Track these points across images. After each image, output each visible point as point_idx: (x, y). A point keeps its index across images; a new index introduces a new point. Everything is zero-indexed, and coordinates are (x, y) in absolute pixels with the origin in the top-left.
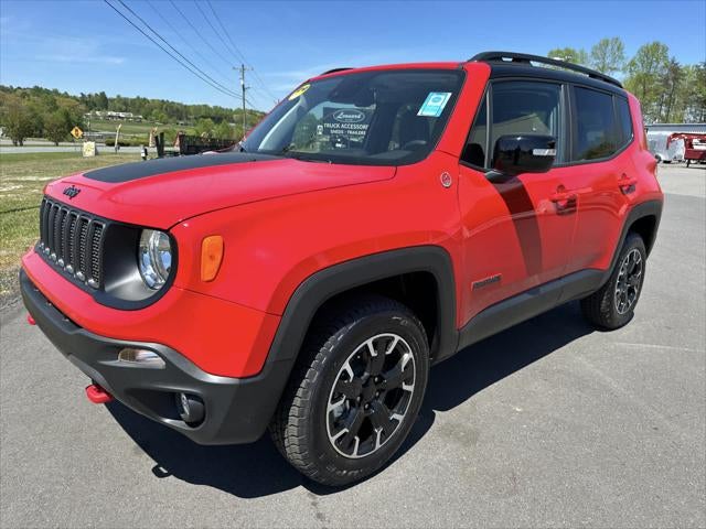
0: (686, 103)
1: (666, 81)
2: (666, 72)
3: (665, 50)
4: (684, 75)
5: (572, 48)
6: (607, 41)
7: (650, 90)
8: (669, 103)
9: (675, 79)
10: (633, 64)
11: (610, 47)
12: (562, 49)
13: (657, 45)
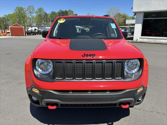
0: (50, 21)
1: (44, 16)
2: (44, 14)
3: (43, 9)
4: (48, 15)
5: (22, 7)
6: (30, 6)
7: (42, 18)
8: (47, 21)
9: (46, 16)
10: (37, 12)
11: (31, 8)
12: (20, 7)
13: (41, 8)
